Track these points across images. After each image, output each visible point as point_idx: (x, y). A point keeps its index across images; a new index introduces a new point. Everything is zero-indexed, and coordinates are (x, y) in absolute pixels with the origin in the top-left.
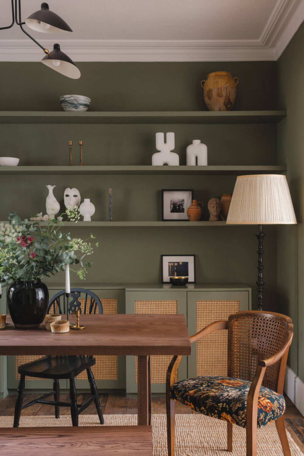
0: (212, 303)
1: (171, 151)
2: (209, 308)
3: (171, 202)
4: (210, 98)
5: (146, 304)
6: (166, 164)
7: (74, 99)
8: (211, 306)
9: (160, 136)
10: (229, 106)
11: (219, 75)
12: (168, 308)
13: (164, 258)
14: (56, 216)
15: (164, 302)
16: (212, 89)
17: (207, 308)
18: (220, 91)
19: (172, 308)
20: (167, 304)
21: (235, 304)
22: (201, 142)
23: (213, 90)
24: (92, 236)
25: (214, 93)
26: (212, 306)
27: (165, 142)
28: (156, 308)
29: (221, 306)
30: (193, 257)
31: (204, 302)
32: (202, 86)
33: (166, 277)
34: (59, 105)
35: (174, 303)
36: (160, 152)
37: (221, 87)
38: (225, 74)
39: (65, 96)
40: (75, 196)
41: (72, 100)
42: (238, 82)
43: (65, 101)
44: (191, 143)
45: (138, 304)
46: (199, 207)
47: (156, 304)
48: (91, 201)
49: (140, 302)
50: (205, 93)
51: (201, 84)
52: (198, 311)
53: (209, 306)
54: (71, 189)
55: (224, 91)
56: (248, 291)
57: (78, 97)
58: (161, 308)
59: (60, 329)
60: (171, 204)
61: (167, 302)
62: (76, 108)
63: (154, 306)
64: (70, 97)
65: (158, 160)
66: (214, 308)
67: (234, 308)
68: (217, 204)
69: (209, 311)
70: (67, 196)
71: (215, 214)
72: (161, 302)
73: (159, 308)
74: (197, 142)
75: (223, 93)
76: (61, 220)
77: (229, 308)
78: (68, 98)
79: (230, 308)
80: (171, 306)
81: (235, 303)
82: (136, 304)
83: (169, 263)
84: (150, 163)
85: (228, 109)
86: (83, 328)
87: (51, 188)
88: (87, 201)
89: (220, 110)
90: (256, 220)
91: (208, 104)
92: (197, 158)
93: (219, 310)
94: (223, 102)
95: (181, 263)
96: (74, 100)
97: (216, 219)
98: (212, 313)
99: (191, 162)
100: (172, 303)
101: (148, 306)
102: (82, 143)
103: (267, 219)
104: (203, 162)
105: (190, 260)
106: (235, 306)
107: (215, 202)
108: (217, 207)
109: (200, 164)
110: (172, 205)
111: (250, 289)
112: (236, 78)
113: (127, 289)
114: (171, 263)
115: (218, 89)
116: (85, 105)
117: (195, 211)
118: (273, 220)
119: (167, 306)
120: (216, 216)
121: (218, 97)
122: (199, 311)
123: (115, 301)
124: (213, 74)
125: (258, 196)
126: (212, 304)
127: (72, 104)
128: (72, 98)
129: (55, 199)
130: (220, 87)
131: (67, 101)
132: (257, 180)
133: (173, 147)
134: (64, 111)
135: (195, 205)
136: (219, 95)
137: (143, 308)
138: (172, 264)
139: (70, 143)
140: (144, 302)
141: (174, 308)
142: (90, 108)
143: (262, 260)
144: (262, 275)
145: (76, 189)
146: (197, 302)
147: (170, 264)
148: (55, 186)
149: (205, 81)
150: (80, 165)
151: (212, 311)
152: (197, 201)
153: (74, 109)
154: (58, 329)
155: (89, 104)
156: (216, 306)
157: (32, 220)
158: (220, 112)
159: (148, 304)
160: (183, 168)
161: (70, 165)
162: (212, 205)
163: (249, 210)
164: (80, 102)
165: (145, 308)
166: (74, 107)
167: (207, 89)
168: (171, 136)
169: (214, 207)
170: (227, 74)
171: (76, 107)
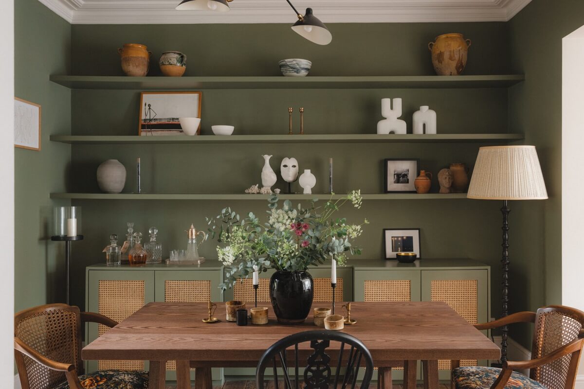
0: (448, 282)
1: (398, 118)
2: (445, 288)
3: (394, 172)
4: (440, 62)
5: (377, 284)
6: (392, 133)
7: (297, 63)
8: (446, 286)
9: (386, 102)
10: (462, 70)
11: (451, 37)
12: (400, 288)
13: (387, 232)
14: (273, 188)
15: (396, 282)
16: (443, 53)
17: (443, 288)
18: (452, 54)
19: (405, 288)
20: (400, 284)
21: (473, 284)
22: (430, 109)
23: (445, 53)
24: (366, 222)
25: (446, 56)
26: (448, 286)
27: (392, 108)
28: (387, 288)
29: (457, 286)
30: (418, 231)
31: (439, 282)
32: (430, 49)
33: (390, 253)
34: (278, 70)
35: (407, 282)
36: (386, 119)
37: (454, 50)
38: (457, 36)
39: (286, 60)
40: (294, 166)
41: (294, 64)
42: (470, 44)
43: (285, 65)
44: (418, 109)
45: (368, 284)
46: (428, 178)
47: (387, 284)
48: (311, 172)
49: (370, 282)
50: (434, 56)
51: (429, 47)
52: (432, 292)
53: (444, 286)
54: (289, 159)
55: (456, 54)
56: (487, 269)
57: (301, 61)
58: (393, 288)
59: (336, 326)
60: (395, 174)
61: (400, 282)
62: (297, 73)
63: (385, 286)
64: (292, 61)
65: (384, 128)
66: (450, 288)
67: (471, 288)
68: (449, 175)
69: (445, 292)
70: (285, 166)
71: (447, 186)
72: (393, 282)
73: (391, 288)
74: (425, 108)
75: (456, 56)
76: (279, 192)
77: (466, 288)
78: (290, 62)
79: (468, 288)
80: (403, 286)
81: (473, 282)
82: (366, 284)
83: (392, 237)
84: (375, 131)
85: (460, 73)
86: (355, 323)
87: (267, 158)
88: (308, 172)
89: (451, 75)
90: (508, 195)
91: (437, 68)
92: (424, 125)
93: (455, 290)
94: (455, 65)
95: (405, 238)
96: (296, 65)
97: (448, 191)
98: (448, 294)
99: (418, 129)
100: (405, 282)
101: (378, 286)
102: (303, 110)
103: (521, 195)
104: (432, 129)
105: (415, 234)
106: (473, 286)
107: (447, 173)
108: (449, 178)
109: (428, 131)
110: (396, 176)
111: (489, 268)
112: (468, 40)
113: (356, 268)
114: (394, 237)
115: (450, 51)
116: (307, 69)
117: (424, 181)
118: (527, 195)
119: (400, 286)
120: (448, 188)
121: (450, 61)
122: (434, 292)
123: (340, 280)
124: (444, 36)
125: (510, 169)
126: (448, 284)
127: (294, 68)
128: (294, 62)
129: (271, 170)
130: (452, 50)
131: (288, 66)
132: (508, 152)
133: (400, 114)
134: (283, 76)
135: (424, 176)
136: (451, 58)
137: (373, 288)
138: (396, 239)
139: (290, 110)
140: (375, 282)
141: (407, 288)
142: (311, 72)
143: (507, 237)
144: (507, 253)
145: (294, 159)
146: (432, 282)
147: (393, 239)
148: (272, 156)
149: (433, 43)
150: (300, 133)
151: (448, 292)
152: (425, 172)
153: (295, 74)
154: (335, 325)
155: (309, 67)
156: (452, 286)
157: (247, 192)
158: (451, 76)
159: (378, 284)
160: (410, 137)
161: (289, 133)
162: (444, 177)
163: (499, 185)
164: (302, 66)
165: (375, 288)
166: (295, 72)
167: (438, 52)
168: (398, 102)
169: (446, 178)
170: (459, 36)
171: (298, 71)
